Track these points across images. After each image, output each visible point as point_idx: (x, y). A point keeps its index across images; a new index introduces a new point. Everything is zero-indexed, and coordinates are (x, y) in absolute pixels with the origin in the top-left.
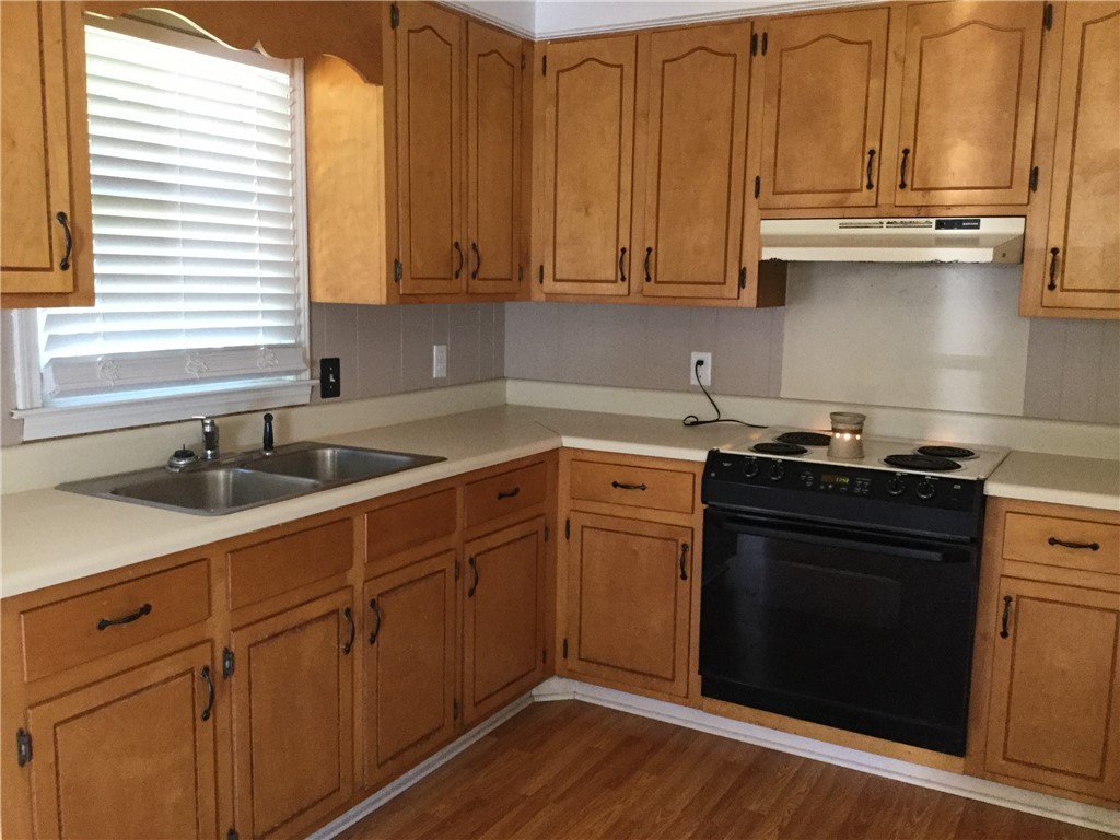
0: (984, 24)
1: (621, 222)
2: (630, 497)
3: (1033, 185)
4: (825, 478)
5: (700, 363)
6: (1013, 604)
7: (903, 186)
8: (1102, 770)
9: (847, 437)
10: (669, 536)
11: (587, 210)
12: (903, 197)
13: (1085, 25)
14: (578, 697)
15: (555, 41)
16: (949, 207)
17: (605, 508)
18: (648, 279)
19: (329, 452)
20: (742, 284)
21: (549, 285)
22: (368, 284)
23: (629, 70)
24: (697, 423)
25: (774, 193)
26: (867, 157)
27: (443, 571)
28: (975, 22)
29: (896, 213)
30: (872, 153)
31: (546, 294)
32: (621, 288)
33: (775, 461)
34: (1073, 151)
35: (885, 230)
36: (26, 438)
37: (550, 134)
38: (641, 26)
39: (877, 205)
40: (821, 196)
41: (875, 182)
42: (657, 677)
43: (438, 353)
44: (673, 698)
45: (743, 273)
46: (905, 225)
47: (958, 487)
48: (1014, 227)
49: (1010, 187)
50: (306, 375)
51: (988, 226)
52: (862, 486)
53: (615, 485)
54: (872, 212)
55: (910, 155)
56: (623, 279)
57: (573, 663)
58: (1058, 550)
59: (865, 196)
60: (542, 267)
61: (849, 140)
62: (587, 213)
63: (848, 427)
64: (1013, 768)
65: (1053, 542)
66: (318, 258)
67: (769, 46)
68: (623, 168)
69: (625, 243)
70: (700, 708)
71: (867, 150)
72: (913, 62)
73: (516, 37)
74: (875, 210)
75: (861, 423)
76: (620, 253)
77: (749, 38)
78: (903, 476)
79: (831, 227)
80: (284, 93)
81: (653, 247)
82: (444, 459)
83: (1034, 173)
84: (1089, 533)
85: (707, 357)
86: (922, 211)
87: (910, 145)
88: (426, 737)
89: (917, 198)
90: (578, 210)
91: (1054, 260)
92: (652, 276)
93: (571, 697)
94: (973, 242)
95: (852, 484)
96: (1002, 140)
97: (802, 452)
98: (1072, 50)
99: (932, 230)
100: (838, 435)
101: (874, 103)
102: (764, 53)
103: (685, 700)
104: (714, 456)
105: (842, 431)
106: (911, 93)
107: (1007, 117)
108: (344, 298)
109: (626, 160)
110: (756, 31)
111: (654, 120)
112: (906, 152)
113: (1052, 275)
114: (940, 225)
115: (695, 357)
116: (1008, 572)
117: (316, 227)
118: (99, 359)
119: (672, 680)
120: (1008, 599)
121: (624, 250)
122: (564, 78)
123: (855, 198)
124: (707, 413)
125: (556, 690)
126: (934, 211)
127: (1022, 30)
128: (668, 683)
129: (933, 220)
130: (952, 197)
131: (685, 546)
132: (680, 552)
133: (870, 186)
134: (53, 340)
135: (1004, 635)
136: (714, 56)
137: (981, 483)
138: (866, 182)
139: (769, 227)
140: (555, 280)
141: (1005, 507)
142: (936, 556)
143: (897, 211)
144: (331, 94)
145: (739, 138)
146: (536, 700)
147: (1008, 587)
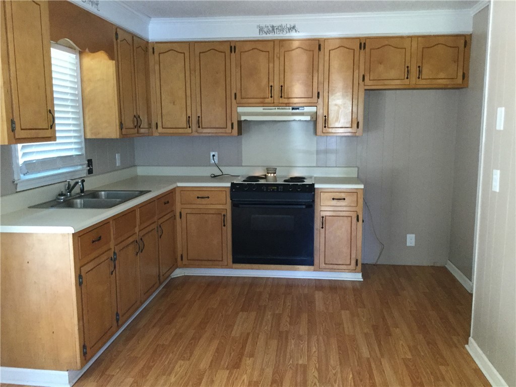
0: (303, 49)
1: (188, 107)
2: (204, 201)
3: (318, 97)
4: (269, 188)
5: (214, 156)
6: (324, 218)
7: (281, 97)
8: (350, 262)
9: (272, 175)
10: (218, 213)
11: (174, 103)
12: (282, 100)
13: (330, 51)
14: (186, 274)
15: (156, 43)
16: (295, 103)
17: (194, 206)
18: (199, 127)
19: (103, 193)
20: (232, 128)
21: (160, 129)
22: (111, 131)
23: (187, 55)
24: (215, 176)
25: (241, 98)
26: (270, 88)
27: (154, 229)
28: (299, 48)
29: (279, 105)
30: (271, 86)
31: (159, 133)
32: (189, 130)
33: (253, 184)
34: (329, 87)
35: (277, 111)
36: (18, 190)
37: (157, 75)
38: (191, 40)
39: (274, 103)
40: (256, 100)
41: (273, 95)
42: (217, 260)
43: (117, 156)
44: (223, 267)
45: (232, 124)
46: (282, 109)
47: (307, 186)
48: (314, 109)
49: (312, 98)
50: (85, 166)
51: (307, 109)
52: (281, 189)
53: (198, 198)
54: (273, 105)
55: (283, 87)
56: (190, 127)
57: (185, 261)
58: (335, 201)
59: (270, 100)
60: (157, 124)
61: (264, 82)
62: (174, 104)
63: (272, 172)
64: (327, 266)
65: (333, 199)
66: (87, 123)
67: (237, 51)
68: (187, 89)
69: (189, 114)
70: (232, 268)
71: (270, 85)
72: (282, 58)
73: (144, 40)
74: (273, 104)
75: (276, 171)
76: (188, 118)
77: (229, 47)
78: (292, 185)
79: (260, 109)
80: (74, 61)
81: (200, 116)
82: (150, 191)
83: (318, 93)
84: (343, 195)
85: (216, 154)
86: (287, 105)
87: (283, 84)
88: (154, 286)
89: (286, 101)
90: (171, 103)
91: (325, 119)
92: (201, 126)
93: (183, 275)
94: (302, 114)
95: (278, 189)
96: (310, 84)
97: (258, 181)
98: (327, 58)
99: (291, 111)
100: (269, 175)
101: (271, 70)
102: (235, 52)
103: (227, 267)
104: (233, 184)
105: (271, 173)
106: (282, 68)
107: (310, 76)
108: (100, 136)
109: (188, 85)
110: (231, 45)
111: (197, 73)
112: (282, 86)
113: (325, 124)
114: (293, 109)
115: (212, 154)
116: (322, 209)
117: (87, 111)
118: (35, 161)
119: (222, 261)
120: (323, 217)
121: (189, 117)
122: (161, 55)
123: (267, 101)
124: (218, 173)
125: (178, 273)
126: (291, 105)
127: (313, 51)
128: (221, 262)
129: (291, 108)
130: (296, 100)
131: (224, 215)
132: (223, 218)
133: (271, 97)
134: (24, 154)
135: (322, 228)
136: (217, 52)
137: (313, 185)
138: (270, 95)
139: (240, 110)
140: (163, 128)
141: (320, 191)
142: (304, 207)
143: (280, 105)
144: (92, 63)
145: (228, 80)
146: (172, 277)
147: (323, 214)
